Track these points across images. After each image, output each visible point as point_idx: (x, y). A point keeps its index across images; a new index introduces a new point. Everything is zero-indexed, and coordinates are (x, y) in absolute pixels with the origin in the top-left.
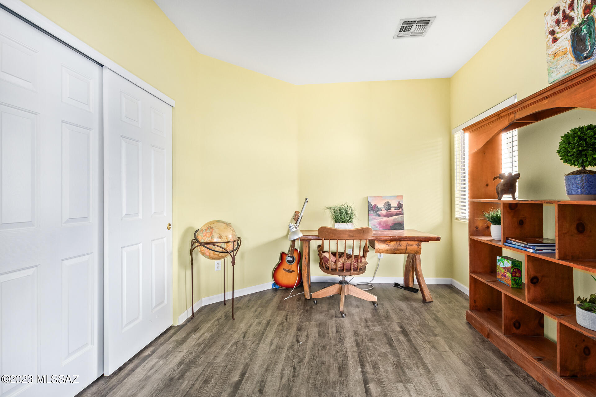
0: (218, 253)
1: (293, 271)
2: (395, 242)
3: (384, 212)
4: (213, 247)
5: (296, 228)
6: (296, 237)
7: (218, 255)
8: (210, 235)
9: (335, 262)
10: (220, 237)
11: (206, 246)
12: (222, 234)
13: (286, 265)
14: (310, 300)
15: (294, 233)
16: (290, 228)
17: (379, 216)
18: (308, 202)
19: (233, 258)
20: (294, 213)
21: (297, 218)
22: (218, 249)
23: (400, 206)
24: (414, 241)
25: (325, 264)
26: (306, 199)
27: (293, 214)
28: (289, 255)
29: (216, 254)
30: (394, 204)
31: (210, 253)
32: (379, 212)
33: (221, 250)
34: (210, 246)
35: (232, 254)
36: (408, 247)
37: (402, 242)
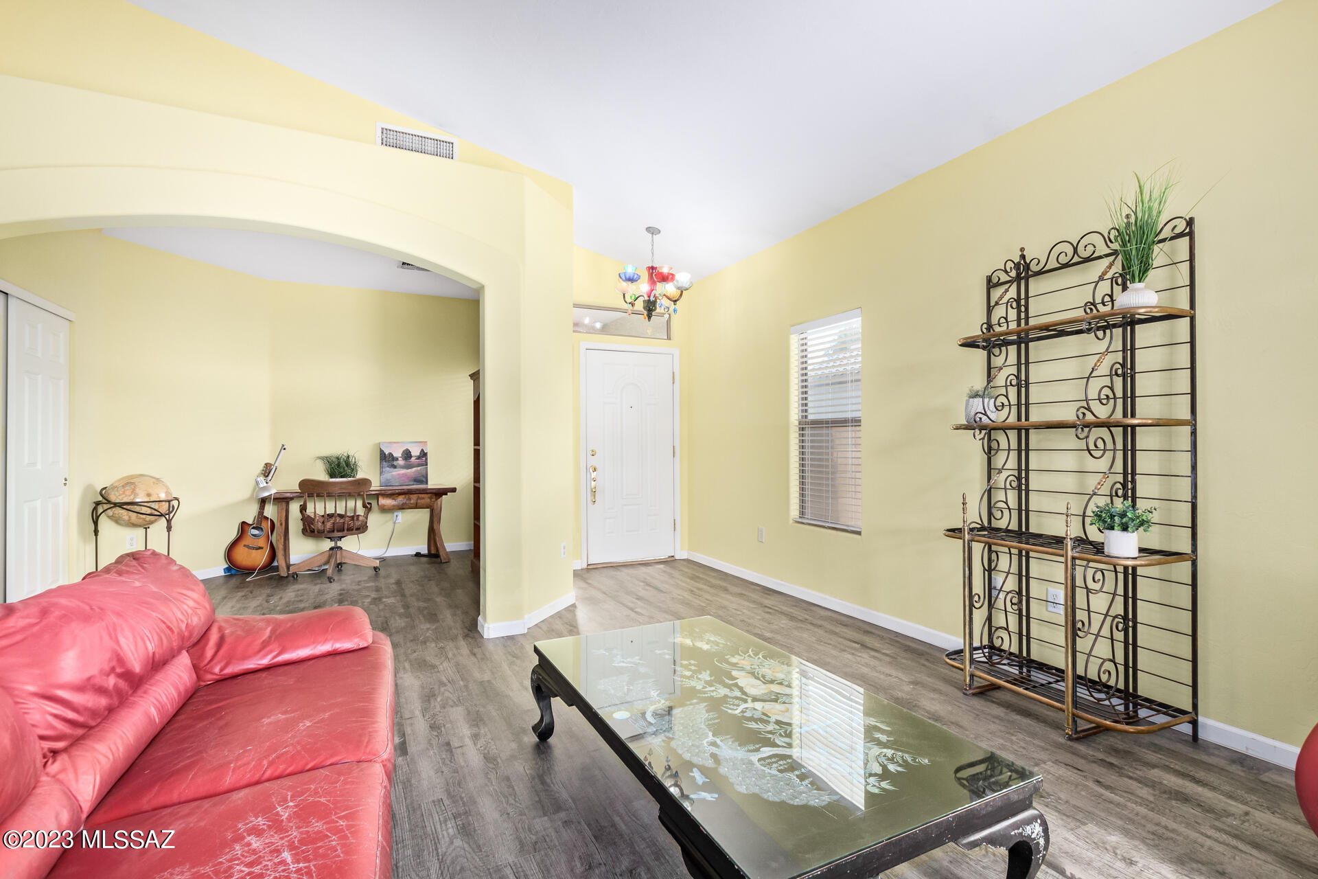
0: (144, 516)
1: (261, 548)
2: (404, 496)
3: (401, 462)
4: (137, 508)
5: (267, 483)
6: (266, 494)
7: (144, 519)
8: (132, 492)
9: (323, 523)
10: (149, 495)
11: (125, 507)
12: (150, 491)
13: (248, 540)
14: (287, 577)
15: (264, 489)
16: (257, 483)
17: (395, 467)
18: (287, 449)
19: (169, 521)
20: (263, 465)
21: (267, 471)
22: (144, 510)
23: (424, 454)
24: (427, 493)
25: (309, 526)
26: (283, 445)
27: (261, 467)
28: (255, 525)
29: (140, 518)
30: (415, 452)
31: (130, 517)
32: (395, 463)
33: (149, 511)
34: (132, 507)
35: (167, 516)
36: (419, 501)
37: (411, 496)
